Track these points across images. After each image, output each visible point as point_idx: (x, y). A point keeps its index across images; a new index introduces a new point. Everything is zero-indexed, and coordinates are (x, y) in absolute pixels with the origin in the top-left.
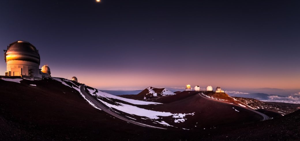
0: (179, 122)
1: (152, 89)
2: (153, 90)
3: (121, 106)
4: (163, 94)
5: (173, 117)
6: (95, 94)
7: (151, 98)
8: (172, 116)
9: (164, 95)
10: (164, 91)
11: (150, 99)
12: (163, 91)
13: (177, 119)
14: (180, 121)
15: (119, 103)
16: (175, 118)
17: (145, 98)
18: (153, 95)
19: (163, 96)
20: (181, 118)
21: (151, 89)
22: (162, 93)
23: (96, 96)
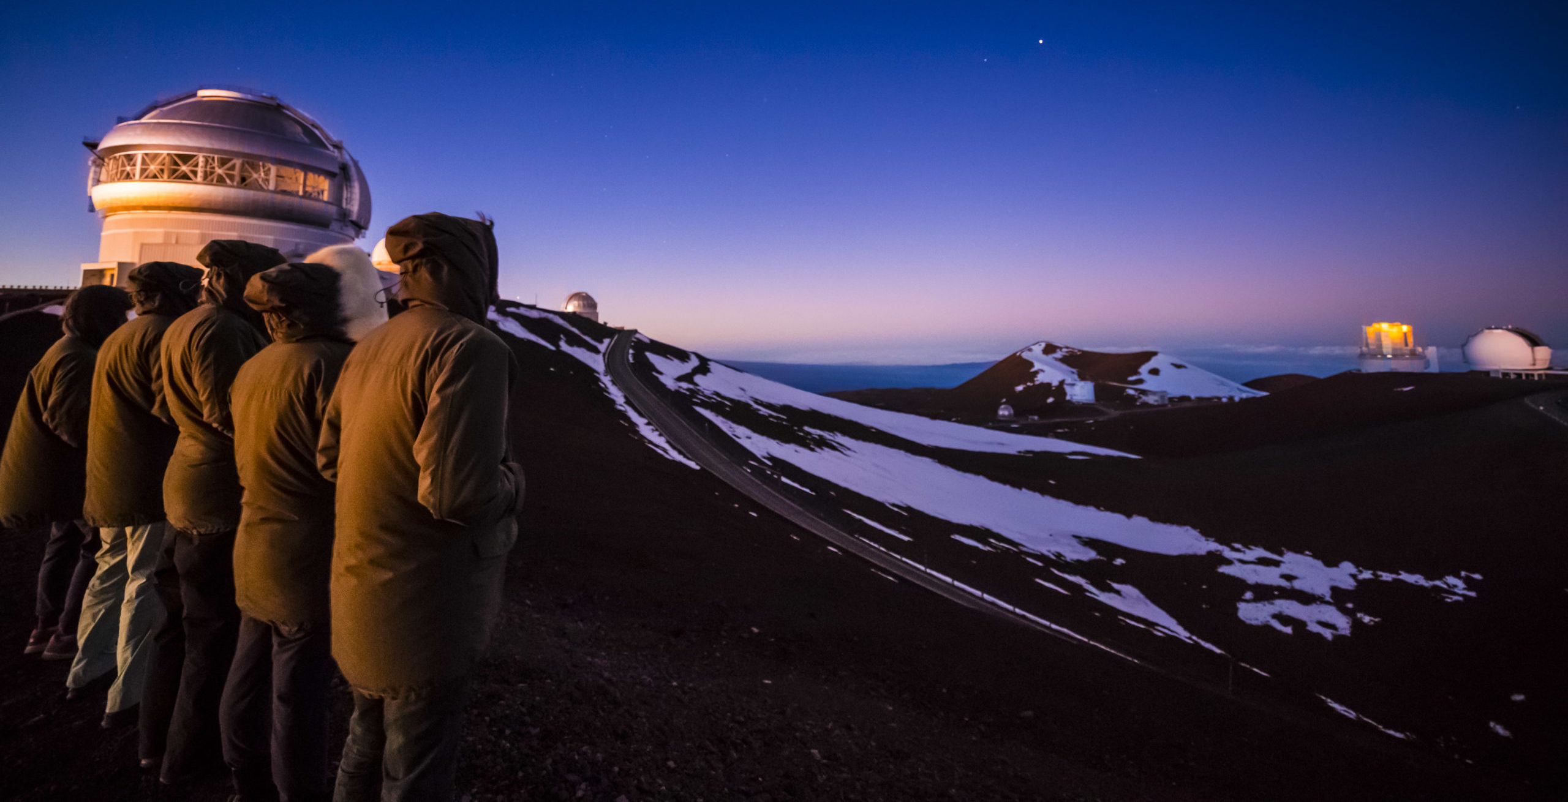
0: (1288, 630)
1: (1059, 354)
2: (1064, 360)
3: (834, 448)
4: (1144, 392)
5: (1223, 569)
6: (692, 382)
7: (1045, 411)
8: (1217, 559)
9: (1151, 399)
10: (1155, 372)
11: (1041, 417)
12: (1144, 369)
13: (1264, 593)
14: (1299, 625)
15: (826, 435)
16: (1238, 586)
17: (1004, 412)
18: (1065, 394)
19: (1145, 404)
20: (1306, 598)
21: (1049, 358)
22: (1141, 381)
23: (694, 393)
